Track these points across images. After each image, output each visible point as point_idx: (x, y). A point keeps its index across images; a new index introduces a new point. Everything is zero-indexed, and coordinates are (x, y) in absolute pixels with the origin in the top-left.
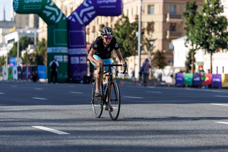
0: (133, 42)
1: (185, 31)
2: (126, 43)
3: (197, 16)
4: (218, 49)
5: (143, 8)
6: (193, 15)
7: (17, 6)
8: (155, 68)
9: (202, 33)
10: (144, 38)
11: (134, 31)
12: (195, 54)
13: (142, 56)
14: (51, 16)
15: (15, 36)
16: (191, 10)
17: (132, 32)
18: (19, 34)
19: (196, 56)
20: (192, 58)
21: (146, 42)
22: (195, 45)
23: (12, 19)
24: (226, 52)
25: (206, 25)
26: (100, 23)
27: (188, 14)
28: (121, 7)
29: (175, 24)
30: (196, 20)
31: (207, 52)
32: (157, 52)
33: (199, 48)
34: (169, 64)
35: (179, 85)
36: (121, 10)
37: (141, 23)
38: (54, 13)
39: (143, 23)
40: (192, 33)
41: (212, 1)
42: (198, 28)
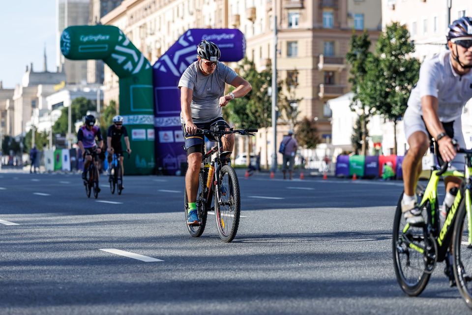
0: (263, 105)
1: (350, 85)
2: (251, 106)
3: (370, 59)
5: (278, 48)
6: (363, 57)
7: (68, 47)
8: (300, 148)
9: (378, 87)
10: (282, 97)
11: (265, 86)
12: (367, 122)
13: (279, 128)
14: (125, 62)
15: (64, 97)
16: (360, 49)
17: (261, 87)
18: (71, 93)
19: (369, 126)
20: (363, 130)
21: (285, 103)
22: (367, 108)
23: (58, 68)
25: (385, 73)
27: (355, 55)
28: (242, 46)
29: (333, 72)
30: (369, 66)
31: (387, 120)
32: (303, 120)
33: (373, 114)
34: (324, 140)
35: (341, 175)
36: (244, 51)
37: (276, 71)
38: (129, 57)
39: (279, 72)
40: (362, 87)
41: (395, 33)
42: (372, 78)
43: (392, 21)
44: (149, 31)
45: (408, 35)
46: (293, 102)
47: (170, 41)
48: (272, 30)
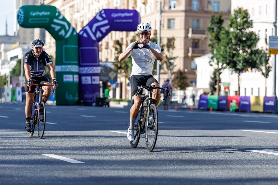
1: (210, 48)
3: (223, 32)
4: (246, 69)
5: (162, 23)
6: (218, 30)
7: (22, 19)
8: (175, 89)
9: (228, 50)
12: (220, 74)
13: (161, 76)
14: (60, 30)
15: (19, 52)
16: (216, 25)
18: (23, 50)
19: (221, 76)
20: (218, 79)
21: (166, 60)
22: (220, 64)
23: (15, 33)
24: (255, 71)
25: (233, 41)
26: (114, 39)
27: (213, 29)
28: (138, 21)
29: (198, 40)
30: (222, 36)
31: (234, 72)
32: (178, 71)
33: (225, 68)
34: (191, 85)
35: (202, 108)
38: (63, 27)
39: (162, 39)
40: (217, 50)
41: (240, 15)
42: (224, 44)
43: (238, 7)
44: (76, 10)
45: (248, 16)
46: (171, 59)
47: (90, 17)
48: (158, 11)
